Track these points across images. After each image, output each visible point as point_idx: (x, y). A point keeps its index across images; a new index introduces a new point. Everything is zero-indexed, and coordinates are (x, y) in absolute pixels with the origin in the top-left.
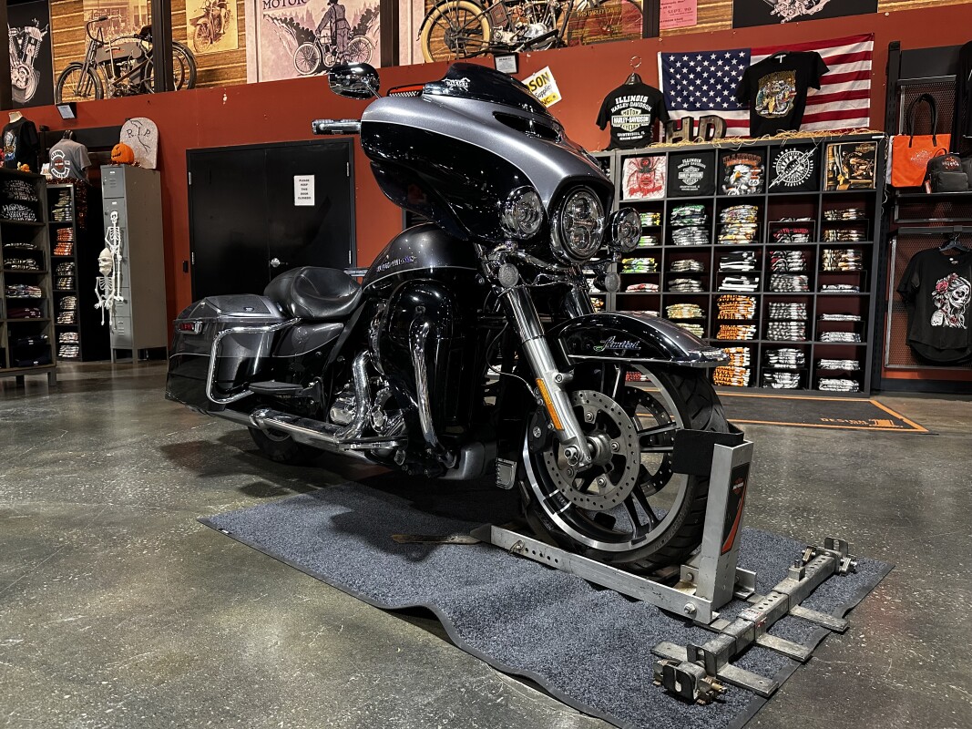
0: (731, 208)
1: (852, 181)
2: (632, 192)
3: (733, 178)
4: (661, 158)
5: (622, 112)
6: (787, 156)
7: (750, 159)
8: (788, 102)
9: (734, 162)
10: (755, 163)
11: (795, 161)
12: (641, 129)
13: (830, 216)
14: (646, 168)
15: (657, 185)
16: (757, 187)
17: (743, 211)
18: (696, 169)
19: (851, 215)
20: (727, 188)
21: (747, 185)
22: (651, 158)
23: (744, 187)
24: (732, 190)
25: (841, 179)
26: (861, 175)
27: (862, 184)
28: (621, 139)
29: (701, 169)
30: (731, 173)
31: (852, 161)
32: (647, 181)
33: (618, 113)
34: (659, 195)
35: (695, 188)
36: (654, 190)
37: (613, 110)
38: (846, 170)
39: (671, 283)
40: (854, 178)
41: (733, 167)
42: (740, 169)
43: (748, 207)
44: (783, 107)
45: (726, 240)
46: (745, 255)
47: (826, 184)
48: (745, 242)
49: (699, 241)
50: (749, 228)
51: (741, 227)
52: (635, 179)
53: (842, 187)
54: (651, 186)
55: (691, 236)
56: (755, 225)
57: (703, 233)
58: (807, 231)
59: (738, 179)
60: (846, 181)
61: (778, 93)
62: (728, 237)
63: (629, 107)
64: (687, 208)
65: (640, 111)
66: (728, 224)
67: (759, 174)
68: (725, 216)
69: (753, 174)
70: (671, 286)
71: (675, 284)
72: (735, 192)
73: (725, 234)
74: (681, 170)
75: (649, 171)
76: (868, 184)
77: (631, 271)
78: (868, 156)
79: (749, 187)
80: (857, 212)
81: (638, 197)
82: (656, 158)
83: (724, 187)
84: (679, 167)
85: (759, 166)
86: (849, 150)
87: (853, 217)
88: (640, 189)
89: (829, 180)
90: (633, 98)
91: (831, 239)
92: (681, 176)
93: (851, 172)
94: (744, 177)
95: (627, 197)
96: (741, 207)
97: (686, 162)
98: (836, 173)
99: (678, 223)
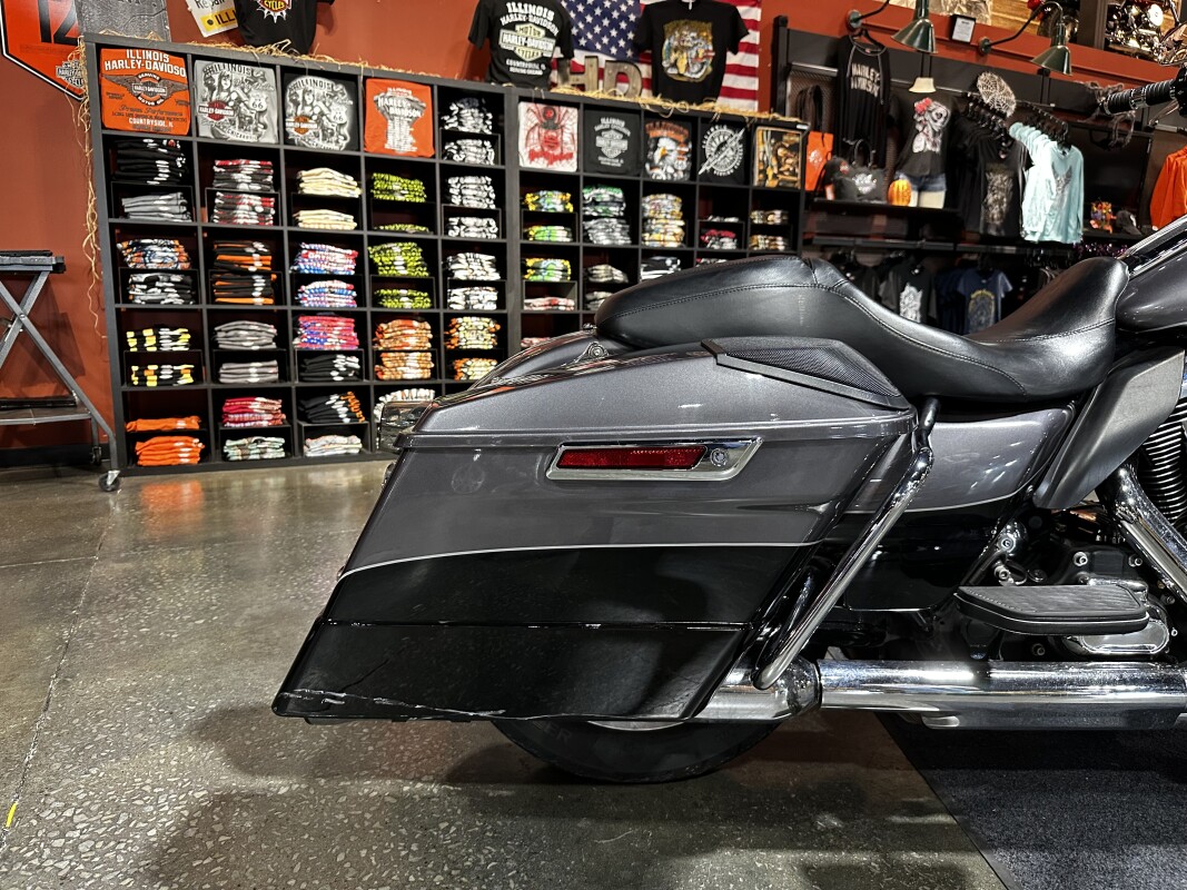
0: (652, 197)
1: (780, 177)
2: (533, 156)
3: (657, 155)
4: (570, 110)
5: (518, 27)
6: (718, 134)
7: (676, 131)
8: (703, 64)
9: (658, 133)
10: (682, 138)
11: (725, 142)
12: (542, 60)
13: (756, 217)
14: (550, 123)
15: (565, 152)
16: (684, 171)
17: (665, 202)
18: (619, 136)
19: (775, 217)
20: (651, 168)
21: (673, 166)
22: (556, 108)
23: (670, 170)
24: (657, 171)
25: (770, 173)
26: (788, 170)
27: (789, 182)
28: (512, 70)
29: (625, 137)
30: (656, 148)
31: (781, 152)
32: (552, 143)
33: (511, 26)
34: (569, 167)
35: (618, 164)
36: (561, 157)
37: (504, 21)
38: (774, 163)
39: (589, 297)
40: (781, 173)
41: (657, 140)
42: (666, 144)
43: (671, 197)
44: (696, 69)
45: (651, 240)
46: (669, 262)
47: (757, 178)
48: (673, 244)
49: (622, 240)
50: (676, 226)
51: (666, 224)
52: (536, 136)
53: (771, 183)
54: (557, 152)
55: (609, 231)
56: (682, 223)
57: (623, 229)
58: (734, 235)
59: (663, 157)
60: (775, 176)
61: (689, 48)
62: (655, 236)
63: (527, 22)
64: (603, 191)
65: (543, 32)
66: (652, 218)
67: (686, 154)
68: (647, 207)
69: (680, 152)
70: (589, 302)
71: (595, 300)
72: (660, 174)
73: (651, 232)
74: (600, 133)
75: (555, 128)
76: (795, 182)
77: (539, 278)
78: (793, 148)
79: (676, 171)
80: (782, 215)
81: (540, 164)
82: (563, 109)
83: (647, 166)
84: (597, 128)
85: (686, 143)
86: (777, 137)
87: (778, 221)
88: (544, 154)
89: (760, 172)
90: (532, 9)
91: (761, 247)
92: (600, 142)
93: (779, 166)
94: (669, 157)
95: (525, 163)
96: (664, 196)
97: (605, 122)
98: (766, 164)
99: (589, 211)
